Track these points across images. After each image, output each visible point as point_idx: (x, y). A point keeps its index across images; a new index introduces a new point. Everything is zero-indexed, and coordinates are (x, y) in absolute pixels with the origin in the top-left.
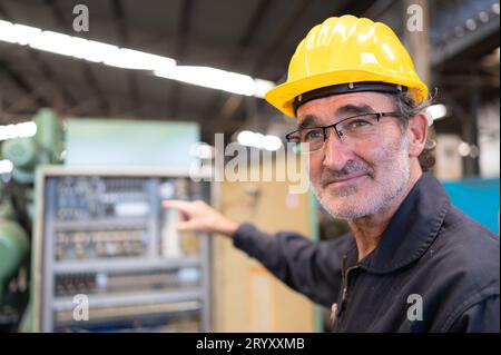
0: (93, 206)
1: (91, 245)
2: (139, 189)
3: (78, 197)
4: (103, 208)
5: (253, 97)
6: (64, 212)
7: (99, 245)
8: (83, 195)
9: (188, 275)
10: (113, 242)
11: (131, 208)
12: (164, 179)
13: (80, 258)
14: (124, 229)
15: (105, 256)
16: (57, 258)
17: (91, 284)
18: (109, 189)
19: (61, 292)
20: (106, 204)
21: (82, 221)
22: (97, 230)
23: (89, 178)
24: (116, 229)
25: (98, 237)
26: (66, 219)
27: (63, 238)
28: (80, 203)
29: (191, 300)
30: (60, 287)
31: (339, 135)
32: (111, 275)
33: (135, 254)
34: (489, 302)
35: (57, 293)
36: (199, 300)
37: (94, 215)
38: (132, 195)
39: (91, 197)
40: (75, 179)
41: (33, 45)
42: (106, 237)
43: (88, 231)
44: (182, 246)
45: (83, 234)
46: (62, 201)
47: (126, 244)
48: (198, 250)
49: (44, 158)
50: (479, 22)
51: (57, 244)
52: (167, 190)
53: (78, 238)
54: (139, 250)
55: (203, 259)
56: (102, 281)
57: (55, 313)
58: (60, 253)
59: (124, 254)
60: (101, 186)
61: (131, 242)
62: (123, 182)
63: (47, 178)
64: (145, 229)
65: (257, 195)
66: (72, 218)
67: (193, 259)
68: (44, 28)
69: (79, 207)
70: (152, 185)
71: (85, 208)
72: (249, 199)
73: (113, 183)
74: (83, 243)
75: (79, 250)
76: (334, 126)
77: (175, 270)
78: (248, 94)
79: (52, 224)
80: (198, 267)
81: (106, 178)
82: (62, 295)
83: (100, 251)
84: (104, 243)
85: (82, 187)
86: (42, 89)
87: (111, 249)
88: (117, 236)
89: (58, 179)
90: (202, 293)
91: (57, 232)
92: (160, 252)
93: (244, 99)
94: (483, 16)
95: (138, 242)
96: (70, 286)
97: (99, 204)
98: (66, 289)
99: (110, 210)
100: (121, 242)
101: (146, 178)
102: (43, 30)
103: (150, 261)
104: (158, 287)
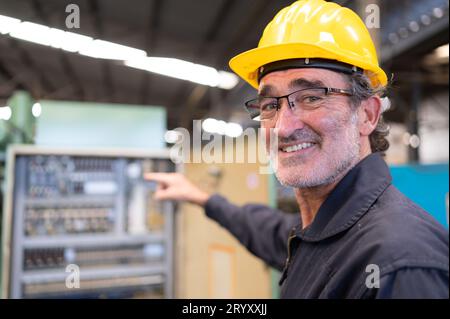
0: (62, 184)
1: (60, 222)
2: (108, 168)
3: (48, 175)
4: (72, 186)
5: (216, 88)
6: (33, 190)
7: (68, 222)
8: (54, 173)
9: (153, 251)
10: (81, 219)
11: (99, 187)
12: (131, 160)
13: (48, 233)
14: (92, 207)
15: (74, 232)
16: (27, 234)
17: (60, 259)
18: (78, 169)
19: (30, 266)
20: (75, 183)
21: (52, 198)
22: (65, 208)
23: (59, 157)
24: (85, 207)
25: (67, 214)
26: (36, 196)
27: (33, 214)
28: (50, 181)
29: (155, 274)
30: (29, 261)
31: (291, 106)
32: (79, 250)
33: (103, 231)
34: (400, 273)
35: (26, 267)
36: (163, 275)
37: (64, 193)
38: (101, 174)
39: (60, 175)
40: (46, 158)
41: (13, 35)
42: (75, 214)
43: (56, 208)
44: (147, 223)
45: (53, 211)
46: (33, 179)
47: (94, 221)
48: (162, 228)
49: (17, 138)
50: (421, 25)
51: (26, 221)
52: (134, 170)
53: (47, 215)
54: (106, 227)
55: (167, 236)
56: (70, 255)
57: (24, 286)
58: (29, 228)
59: (91, 231)
60: (71, 165)
61: (99, 219)
62: (92, 162)
63: (18, 157)
64: (112, 206)
65: (219, 175)
66: (42, 196)
67: (157, 236)
68: (23, 20)
69: (48, 185)
70: (120, 165)
71: (55, 186)
72: (212, 180)
73: (82, 162)
74: (51, 219)
75: (48, 226)
76: (287, 97)
77: (140, 246)
78: (213, 85)
79: (22, 201)
80: (162, 243)
81: (75, 158)
82: (31, 269)
83: (69, 227)
84: (72, 219)
85: (52, 166)
86: (22, 75)
87: (79, 225)
88: (85, 213)
89: (29, 157)
90: (166, 268)
91: (27, 209)
92: (126, 228)
93: (209, 89)
94: (425, 19)
95: (106, 219)
96: (39, 260)
97: (69, 182)
98: (35, 263)
99: (79, 189)
100: (89, 219)
101: (114, 159)
102: (23, 21)
103: (117, 237)
104: (124, 262)
